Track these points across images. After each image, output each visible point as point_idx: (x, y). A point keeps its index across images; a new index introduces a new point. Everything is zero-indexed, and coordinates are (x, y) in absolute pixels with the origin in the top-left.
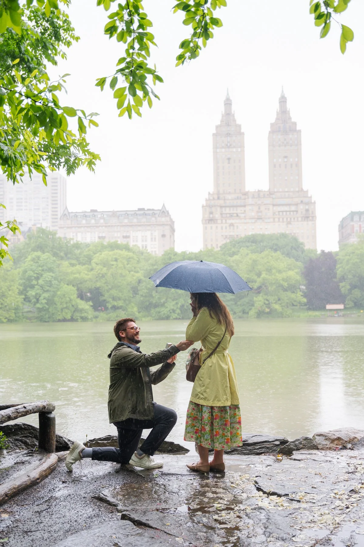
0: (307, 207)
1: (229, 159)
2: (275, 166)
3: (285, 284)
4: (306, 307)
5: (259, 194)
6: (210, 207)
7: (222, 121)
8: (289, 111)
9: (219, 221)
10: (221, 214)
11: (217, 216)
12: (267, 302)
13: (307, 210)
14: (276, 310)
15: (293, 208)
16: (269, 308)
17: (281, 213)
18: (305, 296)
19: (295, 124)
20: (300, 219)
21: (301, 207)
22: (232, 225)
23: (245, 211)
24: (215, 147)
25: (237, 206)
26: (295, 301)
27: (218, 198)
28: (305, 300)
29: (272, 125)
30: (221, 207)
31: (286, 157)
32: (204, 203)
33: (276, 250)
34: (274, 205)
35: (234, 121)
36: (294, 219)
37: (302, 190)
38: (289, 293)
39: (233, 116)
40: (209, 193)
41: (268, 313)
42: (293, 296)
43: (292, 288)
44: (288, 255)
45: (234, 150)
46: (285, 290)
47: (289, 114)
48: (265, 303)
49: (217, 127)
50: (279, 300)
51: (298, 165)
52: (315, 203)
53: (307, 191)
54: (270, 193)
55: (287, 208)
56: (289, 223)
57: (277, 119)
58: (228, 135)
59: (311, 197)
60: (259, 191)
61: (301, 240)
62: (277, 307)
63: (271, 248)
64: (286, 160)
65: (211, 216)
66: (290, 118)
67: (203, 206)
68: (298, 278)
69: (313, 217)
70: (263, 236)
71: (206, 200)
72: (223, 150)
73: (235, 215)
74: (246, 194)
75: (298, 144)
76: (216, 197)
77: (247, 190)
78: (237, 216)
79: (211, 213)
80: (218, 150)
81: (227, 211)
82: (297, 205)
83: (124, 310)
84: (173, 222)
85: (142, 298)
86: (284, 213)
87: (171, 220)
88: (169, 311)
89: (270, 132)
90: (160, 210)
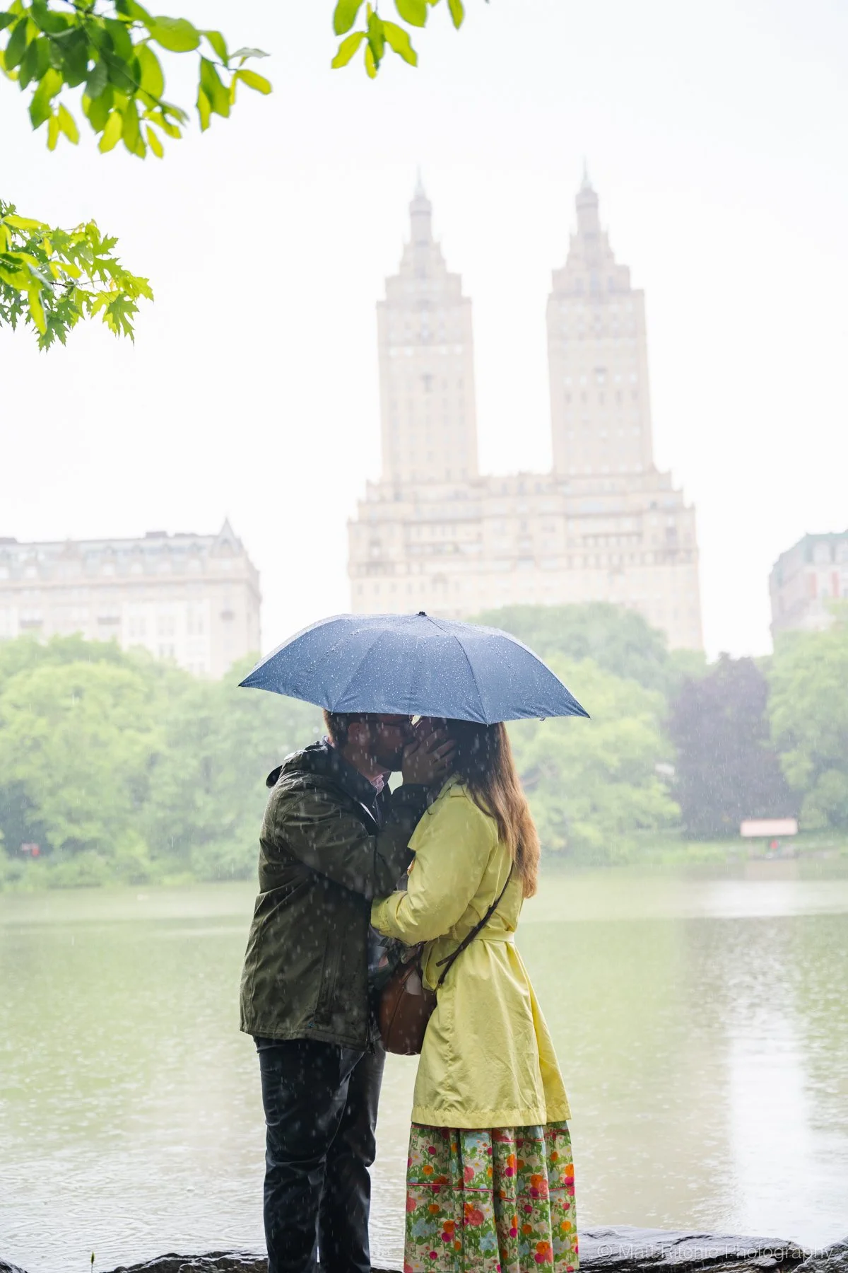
0: (670, 521)
1: (427, 378)
2: (568, 398)
3: (613, 761)
4: (677, 831)
5: (520, 485)
6: (372, 523)
7: (403, 264)
8: (606, 235)
9: (401, 569)
10: (408, 546)
11: (394, 551)
12: (556, 818)
13: (671, 532)
14: (585, 841)
15: (628, 525)
16: (562, 834)
17: (591, 541)
18: (674, 796)
19: (625, 271)
20: (650, 558)
21: (653, 522)
22: (439, 579)
23: (480, 535)
24: (385, 343)
25: (454, 522)
26: (645, 812)
27: (397, 497)
28: (674, 808)
29: (556, 275)
30: (406, 524)
31: (600, 370)
32: (354, 514)
33: (579, 655)
34: (568, 517)
35: (441, 261)
36: (632, 556)
37: (653, 469)
38: (625, 789)
39: (438, 247)
40: (369, 484)
41: (562, 852)
42: (637, 796)
43: (633, 772)
44: (616, 668)
45: (443, 350)
46: (614, 779)
47: (607, 241)
48: (550, 822)
49: (390, 282)
50: (595, 809)
51: (639, 395)
52: (693, 508)
53: (669, 474)
54: (557, 481)
55: (608, 526)
56: (617, 570)
57: (572, 256)
58: (424, 304)
59: (681, 491)
60: (522, 475)
61: (654, 623)
62: (589, 831)
63: (565, 649)
64: (601, 379)
65: (376, 552)
66: (610, 255)
67: (350, 523)
68: (653, 738)
69: (689, 552)
70: (537, 611)
71: (360, 504)
72: (409, 351)
73: (450, 548)
74: (481, 483)
75: (637, 331)
76: (388, 493)
77: (483, 471)
78: (457, 549)
79: (375, 543)
80: (393, 352)
81: (426, 535)
82: (639, 514)
83: (102, 852)
84: (256, 574)
85: (160, 814)
86: (602, 541)
87: (250, 566)
88: (249, 851)
89: (551, 298)
90: (215, 537)
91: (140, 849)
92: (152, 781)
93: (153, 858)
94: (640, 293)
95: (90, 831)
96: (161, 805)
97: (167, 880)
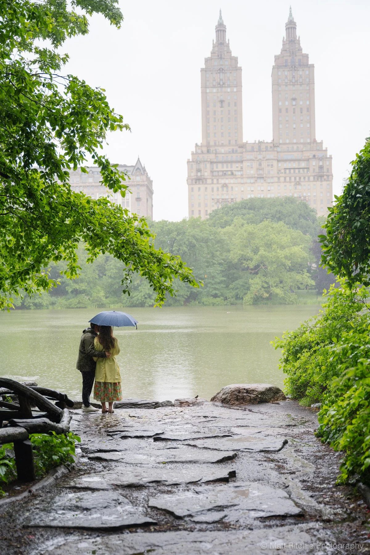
0: (321, 163)
1: (222, 102)
2: (280, 111)
3: (289, 263)
4: (314, 291)
5: (260, 146)
6: (198, 162)
7: (212, 53)
8: (299, 40)
9: (209, 181)
10: (212, 172)
11: (207, 174)
12: (266, 285)
13: (321, 167)
14: (277, 294)
15: (303, 164)
16: (267, 292)
17: (288, 171)
18: (313, 278)
19: (307, 56)
20: (312, 178)
21: (314, 163)
22: (225, 185)
23: (242, 168)
24: (204, 86)
25: (231, 162)
26: (301, 283)
27: (208, 151)
28: (313, 283)
29: (277, 58)
30: (212, 163)
31: (294, 99)
32: (190, 158)
33: (278, 220)
34: (278, 161)
35: (229, 52)
36: (304, 178)
37: (315, 141)
38: (294, 274)
39: (228, 46)
40: (197, 145)
41: (268, 299)
42: (298, 277)
44: (294, 225)
45: (229, 90)
46: (290, 270)
47: (299, 44)
48: (263, 287)
49: (207, 60)
50: (281, 282)
51: (310, 110)
52: (331, 158)
53: (321, 143)
54: (274, 145)
55: (295, 165)
56: (298, 183)
57: (283, 50)
58: (221, 70)
59: (326, 150)
60: (260, 142)
61: (312, 206)
62: (278, 291)
63: (273, 217)
64: (294, 103)
65: (199, 174)
66: (300, 50)
67: (188, 162)
68: (306, 254)
69: (328, 176)
70: (263, 200)
71: (193, 154)
72: (215, 90)
73: (229, 173)
74: (243, 146)
75: (311, 82)
76: (205, 149)
77: (244, 141)
78: (232, 174)
79: (199, 170)
80: (208, 91)
81: (220, 167)
82: (308, 160)
83: (87, 295)
84: (151, 182)
85: (110, 280)
86: (292, 171)
87: (148, 179)
88: (144, 296)
89: (274, 68)
90: (134, 167)
91: (102, 294)
92: (106, 267)
93: (106, 298)
94: (313, 66)
95: (83, 286)
96: (110, 277)
97: (112, 306)
